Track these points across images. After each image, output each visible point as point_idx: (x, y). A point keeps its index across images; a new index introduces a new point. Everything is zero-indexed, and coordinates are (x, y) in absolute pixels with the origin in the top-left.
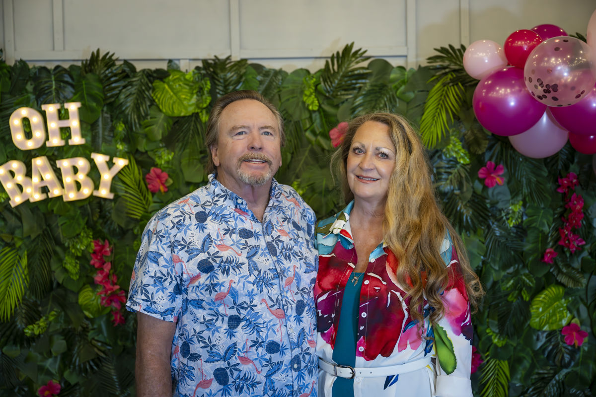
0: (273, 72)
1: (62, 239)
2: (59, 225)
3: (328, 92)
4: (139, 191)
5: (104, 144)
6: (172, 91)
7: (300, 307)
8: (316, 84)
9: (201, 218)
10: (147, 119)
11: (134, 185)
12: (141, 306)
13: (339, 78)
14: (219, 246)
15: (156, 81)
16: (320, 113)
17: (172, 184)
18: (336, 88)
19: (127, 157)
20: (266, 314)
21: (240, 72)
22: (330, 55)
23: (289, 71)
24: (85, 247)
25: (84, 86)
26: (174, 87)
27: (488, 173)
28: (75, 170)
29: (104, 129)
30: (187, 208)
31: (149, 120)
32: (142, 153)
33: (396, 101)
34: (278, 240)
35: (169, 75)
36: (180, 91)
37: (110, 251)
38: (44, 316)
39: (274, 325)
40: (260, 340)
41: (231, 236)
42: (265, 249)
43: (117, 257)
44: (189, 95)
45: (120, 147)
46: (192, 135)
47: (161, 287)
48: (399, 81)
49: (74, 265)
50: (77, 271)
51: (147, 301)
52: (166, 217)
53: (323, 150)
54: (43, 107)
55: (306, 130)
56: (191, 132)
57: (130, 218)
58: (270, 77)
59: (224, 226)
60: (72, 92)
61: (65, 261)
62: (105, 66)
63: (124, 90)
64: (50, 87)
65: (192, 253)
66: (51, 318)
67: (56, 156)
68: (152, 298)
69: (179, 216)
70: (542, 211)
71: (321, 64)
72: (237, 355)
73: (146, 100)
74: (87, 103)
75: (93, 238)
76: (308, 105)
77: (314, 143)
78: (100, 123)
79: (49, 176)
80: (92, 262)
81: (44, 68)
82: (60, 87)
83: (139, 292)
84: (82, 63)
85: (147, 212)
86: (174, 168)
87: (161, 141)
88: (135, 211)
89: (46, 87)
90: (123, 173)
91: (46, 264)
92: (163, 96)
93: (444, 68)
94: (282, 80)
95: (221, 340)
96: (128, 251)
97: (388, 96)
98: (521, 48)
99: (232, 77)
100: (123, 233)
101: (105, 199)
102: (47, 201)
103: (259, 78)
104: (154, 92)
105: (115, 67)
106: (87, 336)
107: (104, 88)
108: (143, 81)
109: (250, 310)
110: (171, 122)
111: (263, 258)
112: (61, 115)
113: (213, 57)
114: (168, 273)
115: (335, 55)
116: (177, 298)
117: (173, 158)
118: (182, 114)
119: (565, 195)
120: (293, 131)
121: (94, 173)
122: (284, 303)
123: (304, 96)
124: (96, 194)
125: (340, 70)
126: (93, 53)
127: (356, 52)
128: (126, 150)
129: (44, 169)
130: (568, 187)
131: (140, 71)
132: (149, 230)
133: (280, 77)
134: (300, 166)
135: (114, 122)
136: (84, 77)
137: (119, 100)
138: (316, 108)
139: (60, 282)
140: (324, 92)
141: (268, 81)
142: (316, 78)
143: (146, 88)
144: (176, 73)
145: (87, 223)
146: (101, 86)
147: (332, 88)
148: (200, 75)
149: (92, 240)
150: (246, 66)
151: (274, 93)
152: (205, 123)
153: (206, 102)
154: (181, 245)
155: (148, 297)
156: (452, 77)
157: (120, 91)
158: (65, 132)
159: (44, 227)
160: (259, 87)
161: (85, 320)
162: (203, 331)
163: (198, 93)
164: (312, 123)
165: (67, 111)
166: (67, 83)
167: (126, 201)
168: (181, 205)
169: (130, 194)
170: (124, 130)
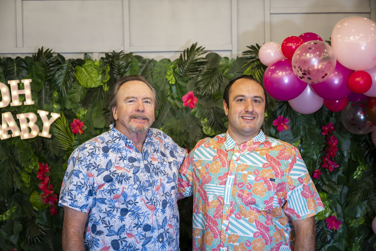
0: (148, 60)
1: (20, 162)
2: (18, 153)
3: (182, 73)
4: (66, 133)
5: (45, 104)
6: (87, 73)
7: (165, 204)
8: (174, 68)
9: (106, 150)
10: (72, 89)
11: (63, 129)
12: (68, 203)
13: (188, 64)
14: (116, 167)
15: (77, 66)
16: (176, 86)
17: (86, 129)
18: (186, 71)
19: (59, 113)
20: (144, 208)
21: (128, 60)
22: (183, 50)
23: (158, 60)
24: (34, 167)
25: (34, 69)
26: (88, 69)
27: (279, 122)
28: (28, 120)
29: (46, 95)
30: (97, 144)
31: (73, 90)
32: (69, 110)
33: (223, 79)
34: (151, 163)
35: (85, 63)
36: (92, 72)
37: (49, 169)
38: (9, 209)
39: (148, 214)
40: (140, 224)
41: (123, 161)
42: (143, 169)
43: (53, 173)
44: (97, 75)
45: (55, 106)
46: (98, 99)
47: (80, 191)
48: (225, 66)
49: (27, 178)
50: (29, 182)
51: (71, 200)
52: (84, 149)
53: (178, 108)
54: (9, 82)
55: (168, 96)
56: (98, 97)
57: (61, 149)
58: (146, 64)
59: (119, 155)
60: (26, 73)
61: (22, 176)
62: (47, 57)
63: (57, 72)
64: (13, 70)
65: (100, 171)
66: (13, 211)
67: (16, 112)
68: (75, 198)
69: (93, 149)
70: (313, 146)
71: (178, 56)
72: (125, 232)
73: (71, 77)
74: (35, 80)
75: (39, 162)
76: (169, 81)
77: (173, 104)
78: (43, 92)
79: (12, 124)
80: (38, 176)
81: (10, 58)
82: (19, 70)
83: (67, 194)
84: (33, 55)
85: (71, 146)
86: (87, 119)
87: (79, 102)
88: (65, 146)
89: (11, 69)
90: (57, 122)
91: (10, 177)
92: (81, 75)
93: (253, 58)
94: (154, 65)
95: (116, 223)
96: (60, 170)
97: (218, 76)
98: (291, 47)
99: (123, 63)
100: (57, 158)
101: (46, 138)
102: (11, 139)
103: (140, 64)
104: (76, 73)
105: (52, 58)
106: (35, 221)
107: (46, 70)
108: (69, 66)
109: (133, 206)
110: (86, 91)
111: (142, 174)
112: (20, 87)
113: (112, 52)
114: (85, 183)
115: (186, 50)
116: (89, 198)
117: (87, 113)
118: (93, 86)
119: (326, 136)
120: (160, 97)
121: (39, 123)
122: (155, 201)
123: (167, 75)
124: (40, 135)
125: (189, 59)
126: (39, 49)
127: (199, 48)
128: (59, 108)
129: (9, 119)
130: (328, 132)
131: (67, 60)
132: (74, 157)
133: (152, 64)
134: (164, 118)
135: (52, 91)
136: (34, 64)
137: (55, 78)
138: (174, 83)
139: (19, 188)
140: (179, 73)
141: (145, 66)
142: (174, 64)
143: (71, 71)
144: (89, 61)
145: (35, 153)
146: (43, 69)
147: (183, 71)
148: (103, 62)
149: (38, 163)
150: (132, 57)
151: (148, 73)
152: (107, 91)
153: (107, 80)
154: (93, 166)
155: (72, 197)
156: (257, 64)
157: (56, 72)
158: (22, 97)
159: (10, 155)
160: (140, 70)
161: (33, 212)
162: (105, 217)
163: (103, 74)
164: (171, 91)
165: (23, 84)
166: (23, 67)
167: (59, 139)
168: (94, 142)
169: (62, 135)
170: (57, 96)
